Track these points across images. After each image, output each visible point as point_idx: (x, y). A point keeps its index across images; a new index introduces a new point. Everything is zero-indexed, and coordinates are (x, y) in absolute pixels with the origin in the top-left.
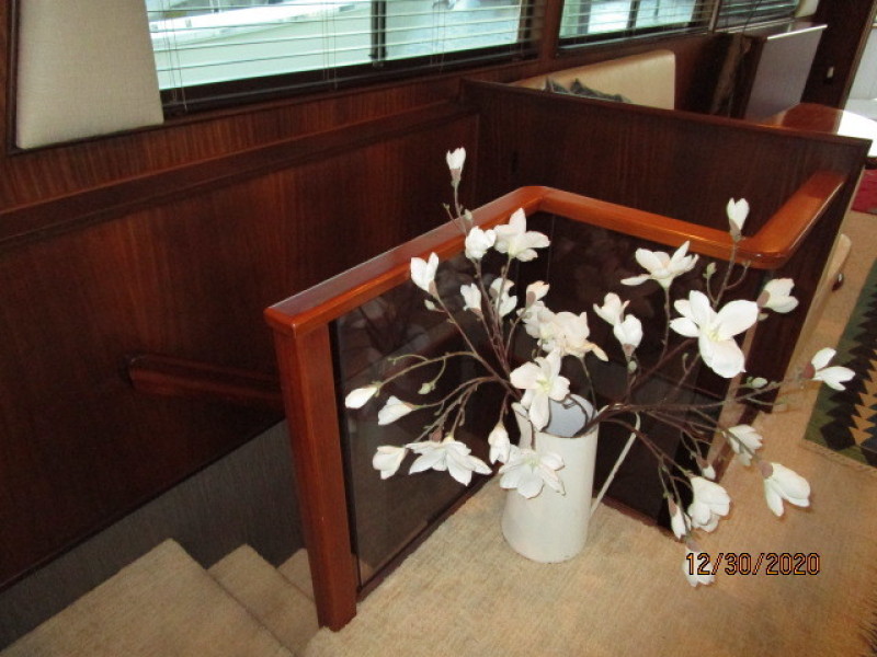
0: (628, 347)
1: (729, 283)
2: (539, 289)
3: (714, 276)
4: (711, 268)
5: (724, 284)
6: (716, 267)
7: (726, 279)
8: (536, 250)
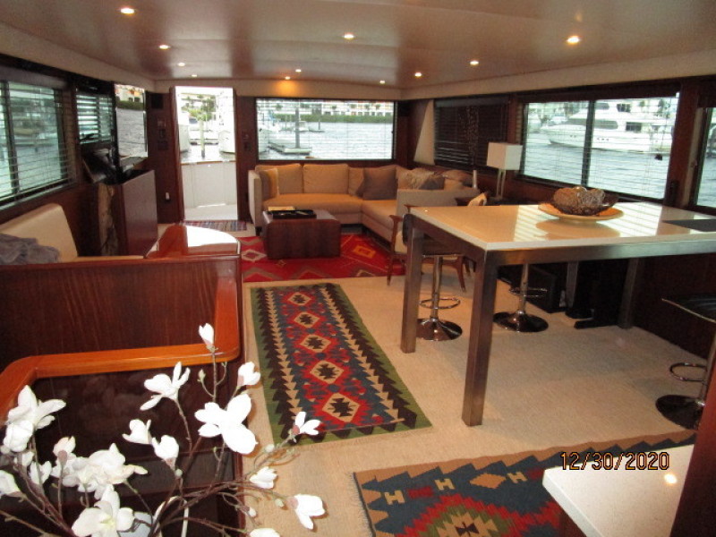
0: (171, 460)
1: (219, 379)
2: (66, 445)
3: (205, 379)
4: (202, 375)
5: (215, 382)
6: (205, 372)
7: (215, 378)
8: (53, 414)
